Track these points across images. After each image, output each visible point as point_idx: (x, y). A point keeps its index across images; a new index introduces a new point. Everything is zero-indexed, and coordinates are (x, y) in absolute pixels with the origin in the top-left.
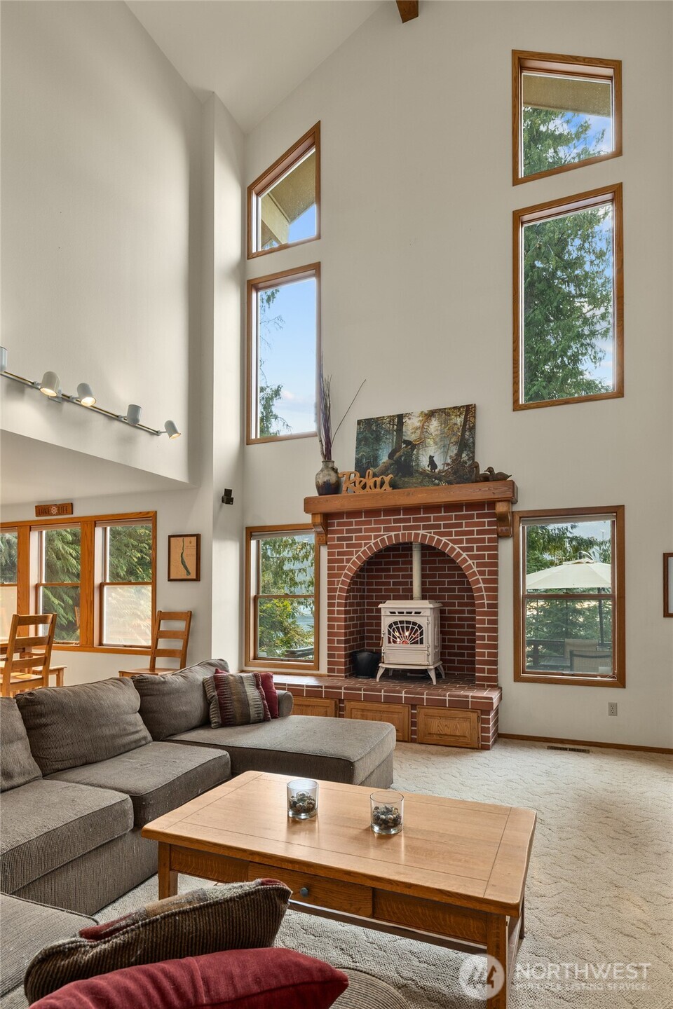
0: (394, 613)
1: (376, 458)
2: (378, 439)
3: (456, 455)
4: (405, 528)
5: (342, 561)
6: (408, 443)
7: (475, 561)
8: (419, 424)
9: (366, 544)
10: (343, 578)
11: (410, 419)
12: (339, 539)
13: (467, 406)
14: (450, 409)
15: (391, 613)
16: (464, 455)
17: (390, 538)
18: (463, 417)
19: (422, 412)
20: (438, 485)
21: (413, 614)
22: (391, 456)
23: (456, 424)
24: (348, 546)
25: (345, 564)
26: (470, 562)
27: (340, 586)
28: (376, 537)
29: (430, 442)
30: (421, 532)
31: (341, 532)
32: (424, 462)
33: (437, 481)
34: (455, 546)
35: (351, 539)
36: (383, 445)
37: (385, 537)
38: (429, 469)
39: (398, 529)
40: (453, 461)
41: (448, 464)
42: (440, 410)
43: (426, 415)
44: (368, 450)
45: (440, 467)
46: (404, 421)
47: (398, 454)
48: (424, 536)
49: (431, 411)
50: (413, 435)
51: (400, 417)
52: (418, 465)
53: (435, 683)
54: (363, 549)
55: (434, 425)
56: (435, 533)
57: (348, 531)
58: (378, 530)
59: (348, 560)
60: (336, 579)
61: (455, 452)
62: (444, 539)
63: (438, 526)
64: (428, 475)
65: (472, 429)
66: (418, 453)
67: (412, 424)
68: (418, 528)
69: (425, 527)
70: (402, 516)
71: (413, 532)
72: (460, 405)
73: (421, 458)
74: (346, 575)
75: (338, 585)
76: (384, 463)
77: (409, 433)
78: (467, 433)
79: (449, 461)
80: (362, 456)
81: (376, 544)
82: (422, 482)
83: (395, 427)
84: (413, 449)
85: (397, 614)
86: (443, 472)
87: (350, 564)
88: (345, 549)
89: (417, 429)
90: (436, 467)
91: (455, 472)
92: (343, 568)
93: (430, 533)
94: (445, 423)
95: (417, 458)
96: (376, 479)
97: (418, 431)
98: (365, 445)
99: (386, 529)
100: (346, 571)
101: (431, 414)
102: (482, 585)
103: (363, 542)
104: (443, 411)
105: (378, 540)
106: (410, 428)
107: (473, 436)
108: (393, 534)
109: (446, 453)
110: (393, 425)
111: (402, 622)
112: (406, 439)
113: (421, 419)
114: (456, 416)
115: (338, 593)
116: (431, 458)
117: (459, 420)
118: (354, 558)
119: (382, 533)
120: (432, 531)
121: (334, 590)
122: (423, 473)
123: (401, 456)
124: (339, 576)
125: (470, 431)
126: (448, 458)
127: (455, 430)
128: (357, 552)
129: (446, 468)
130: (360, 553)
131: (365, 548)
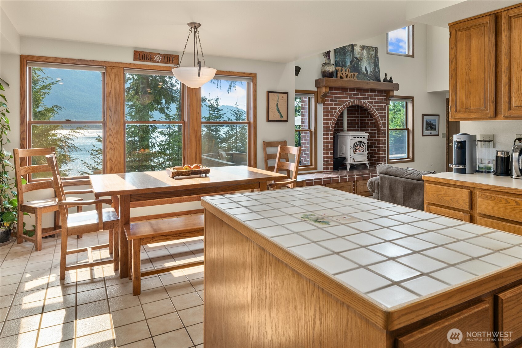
0: (355, 138)
1: (345, 62)
2: (345, 53)
3: (374, 68)
4: (357, 98)
5: (332, 112)
6: (357, 58)
7: (380, 115)
8: (359, 51)
9: (342, 104)
10: (332, 121)
11: (356, 47)
12: (331, 101)
13: (375, 47)
14: (370, 47)
15: (354, 138)
16: (376, 69)
17: (351, 102)
18: (374, 52)
19: (360, 45)
20: (369, 80)
21: (362, 138)
22: (351, 63)
23: (372, 54)
24: (335, 105)
25: (333, 114)
26: (378, 115)
27: (331, 125)
28: (346, 101)
29: (364, 60)
30: (363, 101)
31: (332, 97)
32: (364, 69)
33: (369, 79)
34: (374, 108)
35: (335, 101)
36: (347, 57)
37: (350, 101)
38: (365, 72)
39: (354, 98)
40: (373, 71)
41: (372, 72)
42: (367, 46)
43: (362, 47)
44: (341, 58)
45: (369, 73)
46: (354, 47)
47: (353, 63)
48: (364, 103)
49: (363, 46)
50: (358, 55)
51: (353, 45)
52: (361, 70)
53: (369, 169)
54: (341, 107)
55: (365, 53)
56: (367, 102)
57: (335, 97)
58: (347, 98)
59: (335, 112)
60: (330, 121)
61: (374, 67)
62: (370, 104)
63: (368, 99)
64: (365, 75)
65: (378, 58)
66: (361, 64)
67: (357, 49)
68: (361, 98)
69: (364, 99)
70: (356, 93)
71: (360, 100)
72: (373, 46)
73: (362, 66)
74: (334, 120)
75: (330, 124)
76: (348, 66)
77: (357, 53)
78: (376, 60)
79: (372, 70)
80: (339, 60)
81: (346, 104)
82: (363, 78)
83: (351, 49)
84: (359, 61)
85: (356, 138)
86: (371, 75)
87: (335, 114)
88: (333, 106)
89: (359, 53)
90: (368, 73)
91: (375, 76)
92: (332, 116)
93: (366, 101)
94: (369, 53)
95: (361, 67)
96: (351, 73)
97: (360, 54)
98: (340, 55)
99: (350, 98)
100: (334, 117)
101: (363, 47)
102: (382, 125)
103: (341, 103)
104: (367, 47)
105: (347, 103)
106: (357, 51)
107: (378, 61)
108: (353, 100)
109: (370, 66)
110: (350, 48)
111: (359, 142)
112: (356, 56)
113: (360, 48)
114: (372, 51)
115: (331, 129)
116: (366, 67)
117: (373, 53)
118: (337, 111)
119: (348, 100)
120: (367, 100)
121: (329, 127)
122: (363, 74)
123: (355, 64)
124: (331, 120)
125: (377, 59)
126: (371, 69)
127: (372, 57)
128: (339, 108)
129: (371, 73)
130: (340, 109)
131: (342, 106)
